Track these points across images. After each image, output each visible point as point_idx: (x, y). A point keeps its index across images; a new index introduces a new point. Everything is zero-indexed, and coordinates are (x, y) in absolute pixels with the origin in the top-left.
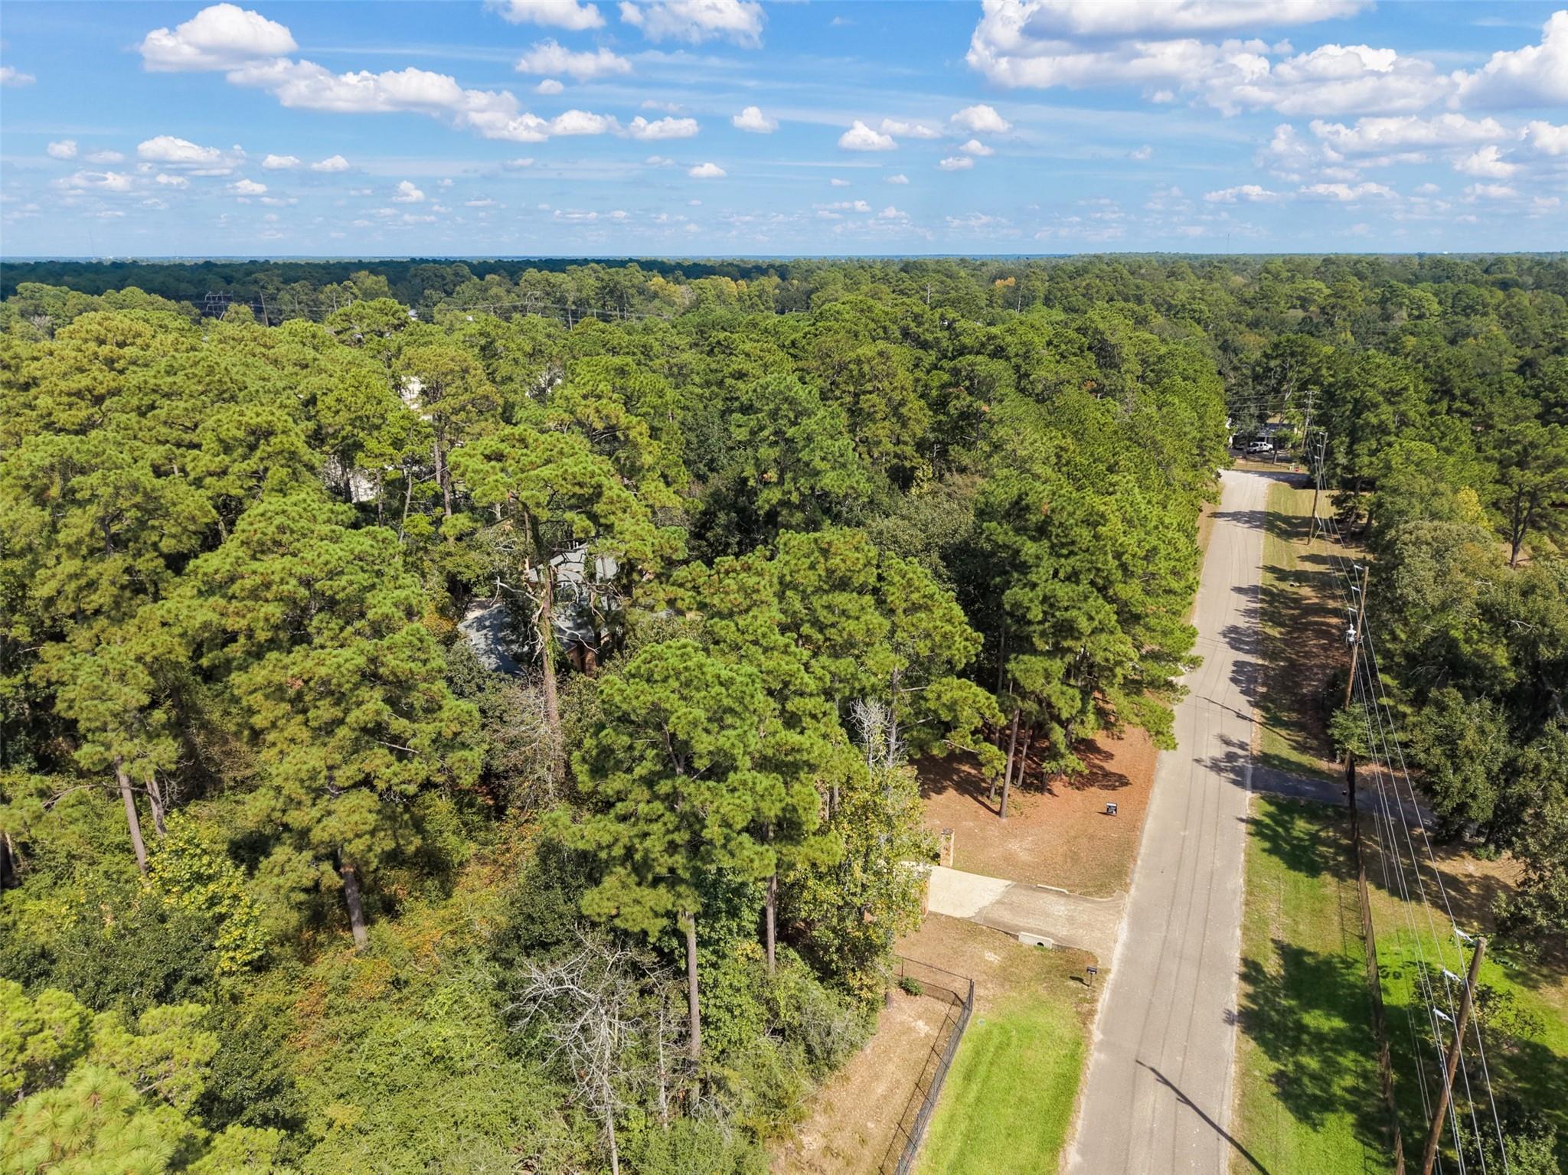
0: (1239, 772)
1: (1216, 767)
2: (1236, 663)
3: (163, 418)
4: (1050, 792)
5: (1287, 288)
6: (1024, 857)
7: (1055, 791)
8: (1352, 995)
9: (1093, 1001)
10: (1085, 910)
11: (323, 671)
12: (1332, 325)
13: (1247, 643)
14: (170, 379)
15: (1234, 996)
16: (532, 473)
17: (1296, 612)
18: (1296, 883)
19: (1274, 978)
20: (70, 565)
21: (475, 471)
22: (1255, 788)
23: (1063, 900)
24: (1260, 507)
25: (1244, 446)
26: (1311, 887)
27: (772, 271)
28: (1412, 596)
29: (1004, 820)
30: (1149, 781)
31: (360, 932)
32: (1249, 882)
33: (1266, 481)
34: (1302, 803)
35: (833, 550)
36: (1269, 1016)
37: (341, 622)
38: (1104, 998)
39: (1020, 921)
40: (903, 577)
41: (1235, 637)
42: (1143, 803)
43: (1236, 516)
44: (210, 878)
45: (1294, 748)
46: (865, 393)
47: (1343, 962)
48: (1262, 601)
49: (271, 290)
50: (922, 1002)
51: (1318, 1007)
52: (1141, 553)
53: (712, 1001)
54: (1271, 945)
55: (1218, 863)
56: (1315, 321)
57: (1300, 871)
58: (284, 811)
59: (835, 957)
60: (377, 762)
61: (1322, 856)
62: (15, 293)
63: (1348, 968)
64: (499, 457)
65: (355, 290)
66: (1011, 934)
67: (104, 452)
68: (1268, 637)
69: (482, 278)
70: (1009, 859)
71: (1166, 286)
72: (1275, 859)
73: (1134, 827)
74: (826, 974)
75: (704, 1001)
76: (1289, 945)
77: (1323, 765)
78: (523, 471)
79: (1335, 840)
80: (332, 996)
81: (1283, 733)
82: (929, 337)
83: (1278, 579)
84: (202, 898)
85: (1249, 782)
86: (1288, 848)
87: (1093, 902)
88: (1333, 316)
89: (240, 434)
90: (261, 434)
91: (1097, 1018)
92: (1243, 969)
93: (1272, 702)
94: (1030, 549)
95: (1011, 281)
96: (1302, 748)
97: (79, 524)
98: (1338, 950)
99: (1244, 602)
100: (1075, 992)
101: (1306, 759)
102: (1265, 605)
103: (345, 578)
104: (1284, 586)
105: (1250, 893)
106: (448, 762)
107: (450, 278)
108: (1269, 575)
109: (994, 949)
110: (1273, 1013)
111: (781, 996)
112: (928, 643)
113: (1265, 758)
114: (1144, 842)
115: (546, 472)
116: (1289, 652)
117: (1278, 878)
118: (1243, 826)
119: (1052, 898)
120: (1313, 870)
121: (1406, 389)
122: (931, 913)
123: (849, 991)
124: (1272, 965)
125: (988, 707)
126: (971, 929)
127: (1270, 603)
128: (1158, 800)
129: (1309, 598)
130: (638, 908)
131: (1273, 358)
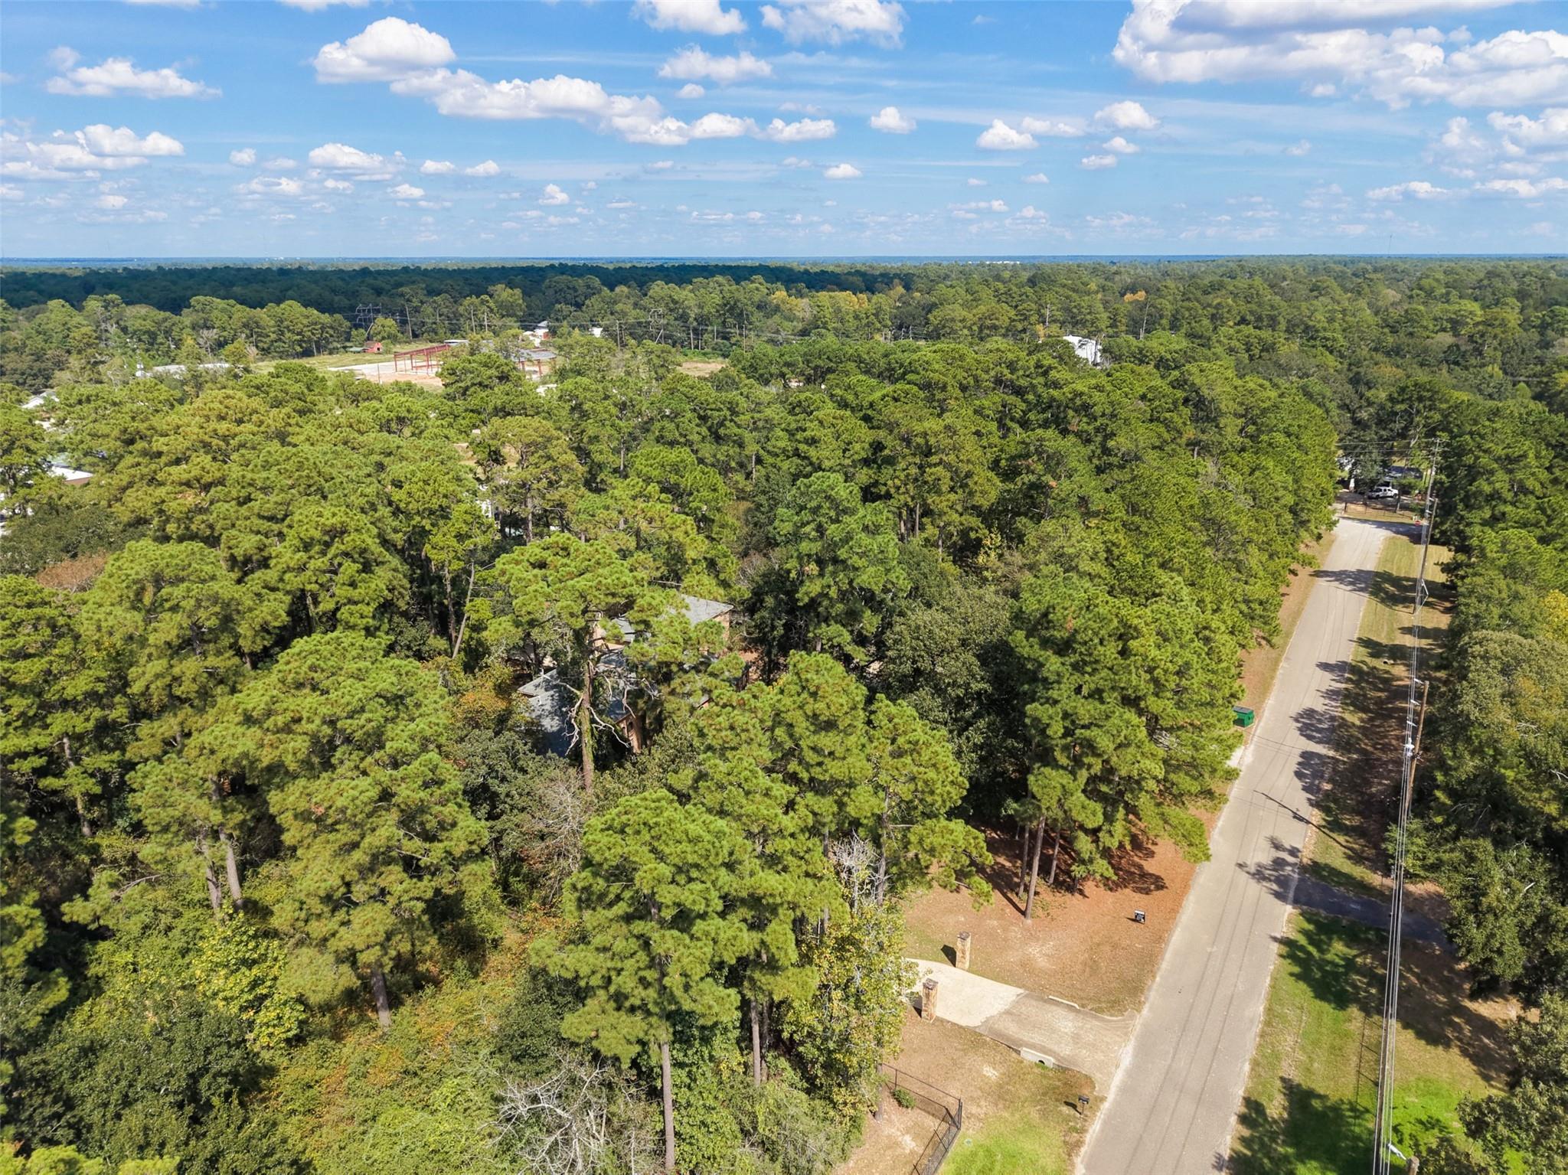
0: (1283, 882)
1: (1259, 875)
2: (1306, 756)
3: (256, 511)
4: (1081, 892)
5: (1438, 309)
6: (1042, 963)
7: (1087, 892)
8: (1355, 1148)
9: (1082, 1131)
10: (1092, 1028)
11: (340, 802)
12: (1481, 354)
13: (1319, 731)
14: (264, 474)
15: (1229, 1138)
16: (570, 583)
17: (1383, 695)
18: (1320, 1013)
19: (1275, 1122)
20: (158, 666)
21: (519, 580)
22: (1296, 902)
23: (1072, 1016)
24: (1370, 566)
25: (1366, 491)
26: (1336, 1020)
27: (896, 281)
28: (1475, 714)
29: (1029, 921)
30: (1186, 887)
31: (384, 1017)
32: (1269, 1010)
33: (1384, 534)
34: (1344, 922)
35: (820, 693)
36: (1262, 1165)
37: (362, 754)
38: (1095, 1128)
39: (1025, 1036)
40: (890, 721)
41: (1308, 723)
42: (1174, 911)
43: (1340, 576)
44: (255, 962)
45: (1349, 858)
46: (930, 466)
47: (1353, 1109)
48: (1349, 680)
49: (416, 303)
50: (914, 1115)
51: (1314, 1158)
52: (1172, 668)
53: (685, 1120)
54: (1278, 1084)
55: (1240, 987)
56: (1463, 349)
57: (1329, 1001)
58: (306, 921)
59: (820, 1073)
60: (392, 878)
61: (1354, 986)
62: (189, 306)
63: (1356, 1117)
64: (542, 565)
65: (492, 304)
66: (1013, 1047)
67: (190, 565)
68: (1344, 724)
69: (612, 290)
70: (1026, 964)
71: (1304, 305)
72: (1302, 985)
73: (1160, 939)
74: (812, 1088)
75: (679, 1117)
76: (1299, 1085)
77: (1376, 879)
78: (561, 581)
79: (1371, 969)
80: (352, 1079)
81: (1341, 839)
82: (1023, 382)
83: (1372, 655)
84: (245, 982)
85: (1291, 895)
86: (1318, 975)
87: (1103, 1020)
88: (1482, 345)
89: (317, 534)
90: (336, 533)
91: (1083, 1150)
92: (1244, 1110)
93: (1335, 801)
94: (1053, 664)
95: (1141, 295)
96: (1357, 858)
97: (168, 628)
98: (1348, 1094)
99: (1328, 681)
100: (1067, 1119)
101: (1359, 872)
102: (1350, 686)
103: (366, 715)
104: (1378, 663)
105: (1268, 1023)
106: (460, 876)
107: (582, 290)
108: (1363, 650)
109: (993, 1064)
110: (1266, 1161)
111: (760, 1110)
112: (912, 787)
113: (1315, 869)
114: (1168, 956)
115: (581, 583)
116: (1366, 745)
117: (1302, 1008)
118: (1275, 947)
119: (1061, 1012)
120: (1341, 1001)
121: (1525, 456)
122: (938, 1019)
123: (835, 1105)
124: (1276, 1107)
125: (976, 847)
126: (973, 1039)
127: (1357, 683)
128: (1192, 909)
129: (1400, 679)
130: (614, 1033)
131: (1398, 402)
